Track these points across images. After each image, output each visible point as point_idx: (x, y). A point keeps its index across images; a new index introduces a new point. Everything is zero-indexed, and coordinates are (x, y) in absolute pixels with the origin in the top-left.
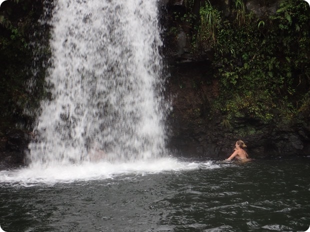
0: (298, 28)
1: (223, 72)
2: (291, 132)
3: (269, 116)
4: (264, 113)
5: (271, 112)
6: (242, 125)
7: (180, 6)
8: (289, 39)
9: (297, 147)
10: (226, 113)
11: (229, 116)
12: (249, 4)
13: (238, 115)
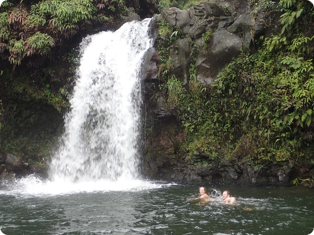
0: (231, 92)
1: (185, 123)
2: (230, 166)
3: (214, 155)
4: (211, 152)
5: (216, 151)
6: (199, 160)
7: (155, 79)
8: (226, 100)
9: (233, 177)
10: (188, 152)
11: (190, 154)
12: (198, 76)
13: (195, 153)
